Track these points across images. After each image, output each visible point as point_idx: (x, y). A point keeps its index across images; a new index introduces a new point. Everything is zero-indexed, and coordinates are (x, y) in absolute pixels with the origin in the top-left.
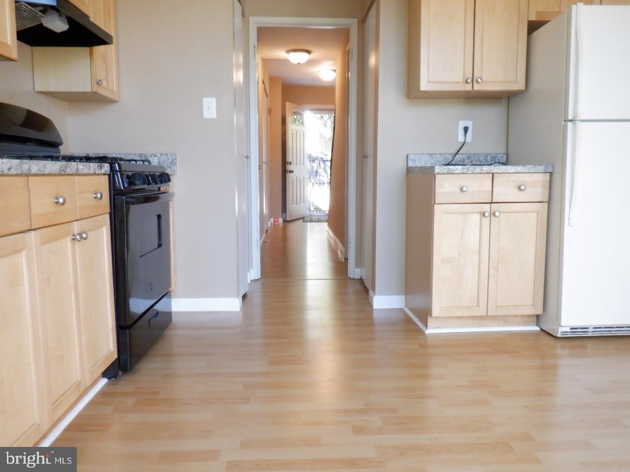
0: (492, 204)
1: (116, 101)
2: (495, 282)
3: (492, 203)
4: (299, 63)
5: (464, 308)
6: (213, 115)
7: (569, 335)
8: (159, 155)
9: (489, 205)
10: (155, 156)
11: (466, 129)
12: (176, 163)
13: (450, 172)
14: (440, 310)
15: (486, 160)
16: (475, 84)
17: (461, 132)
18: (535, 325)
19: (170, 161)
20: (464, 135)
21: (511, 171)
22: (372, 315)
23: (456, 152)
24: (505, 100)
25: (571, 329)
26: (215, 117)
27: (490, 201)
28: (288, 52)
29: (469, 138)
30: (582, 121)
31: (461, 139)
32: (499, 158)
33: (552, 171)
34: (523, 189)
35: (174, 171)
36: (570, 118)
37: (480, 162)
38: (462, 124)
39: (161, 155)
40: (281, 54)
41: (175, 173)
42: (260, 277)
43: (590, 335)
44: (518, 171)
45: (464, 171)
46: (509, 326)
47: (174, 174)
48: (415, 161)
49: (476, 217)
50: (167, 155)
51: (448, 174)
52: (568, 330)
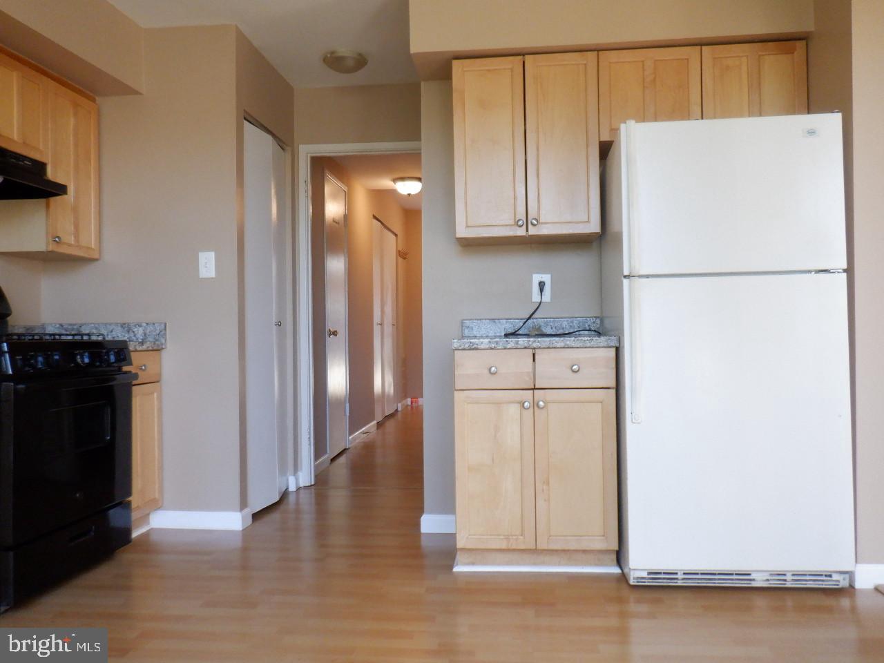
0: (535, 391)
1: (97, 260)
2: (545, 500)
3: (534, 389)
4: (409, 195)
5: (502, 537)
6: (212, 274)
7: (648, 582)
8: (144, 325)
9: (532, 391)
10: (140, 326)
11: (542, 285)
12: (165, 334)
13: (473, 347)
14: (467, 538)
15: (571, 326)
16: (530, 226)
17: (536, 288)
18: (614, 566)
19: (158, 332)
20: (540, 293)
21: (558, 345)
22: (420, 541)
23: (528, 316)
24: (595, 244)
25: (650, 573)
26: (214, 276)
27: (533, 387)
28: (395, 180)
29: (547, 297)
30: (640, 276)
31: (536, 297)
32: (589, 323)
33: (617, 345)
34: (577, 369)
35: (162, 344)
36: (626, 272)
37: (563, 329)
38: (537, 278)
39: (147, 324)
40: (386, 183)
41: (164, 347)
42: (313, 483)
43: (680, 583)
44: (568, 345)
45: (493, 346)
46: (576, 565)
47: (162, 349)
48: (472, 329)
49: (514, 410)
50: (154, 324)
51: (470, 349)
52: (645, 574)
